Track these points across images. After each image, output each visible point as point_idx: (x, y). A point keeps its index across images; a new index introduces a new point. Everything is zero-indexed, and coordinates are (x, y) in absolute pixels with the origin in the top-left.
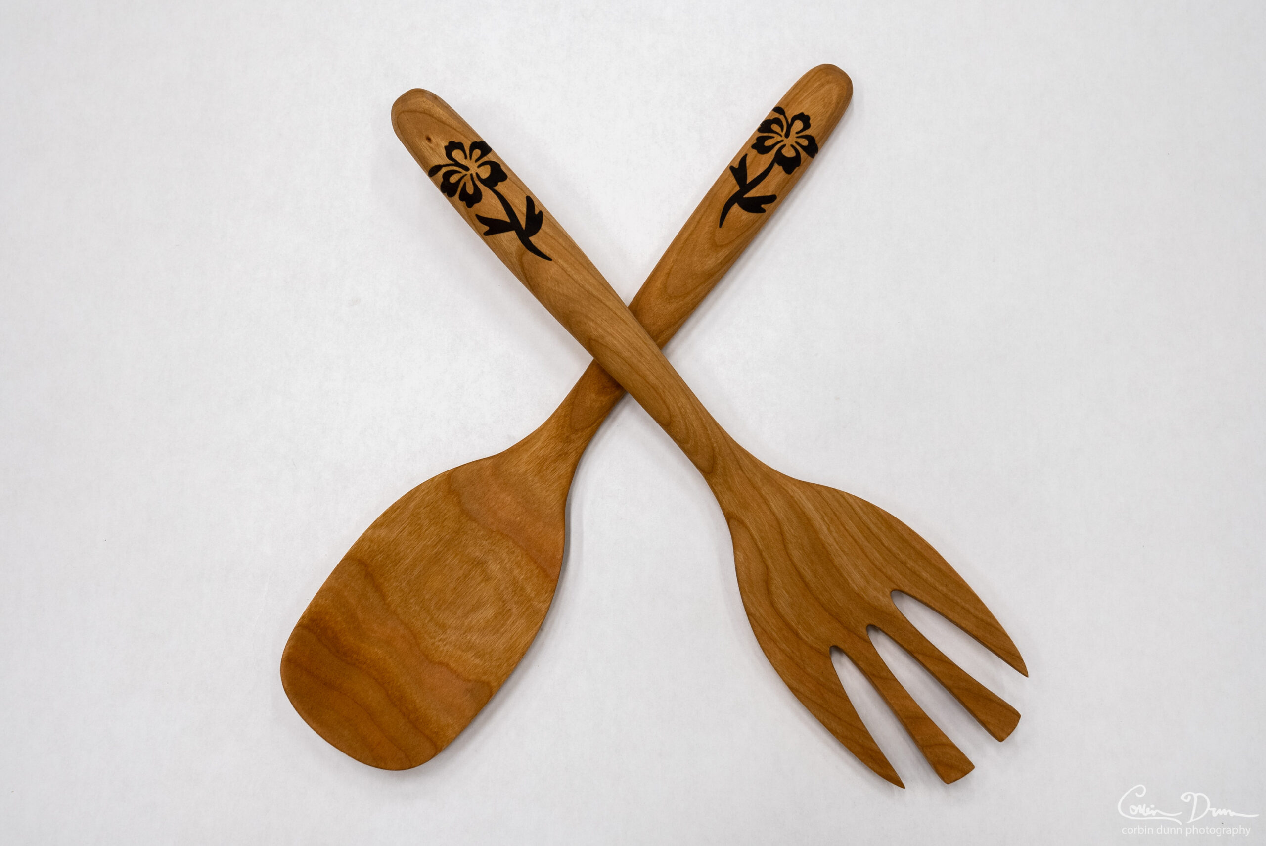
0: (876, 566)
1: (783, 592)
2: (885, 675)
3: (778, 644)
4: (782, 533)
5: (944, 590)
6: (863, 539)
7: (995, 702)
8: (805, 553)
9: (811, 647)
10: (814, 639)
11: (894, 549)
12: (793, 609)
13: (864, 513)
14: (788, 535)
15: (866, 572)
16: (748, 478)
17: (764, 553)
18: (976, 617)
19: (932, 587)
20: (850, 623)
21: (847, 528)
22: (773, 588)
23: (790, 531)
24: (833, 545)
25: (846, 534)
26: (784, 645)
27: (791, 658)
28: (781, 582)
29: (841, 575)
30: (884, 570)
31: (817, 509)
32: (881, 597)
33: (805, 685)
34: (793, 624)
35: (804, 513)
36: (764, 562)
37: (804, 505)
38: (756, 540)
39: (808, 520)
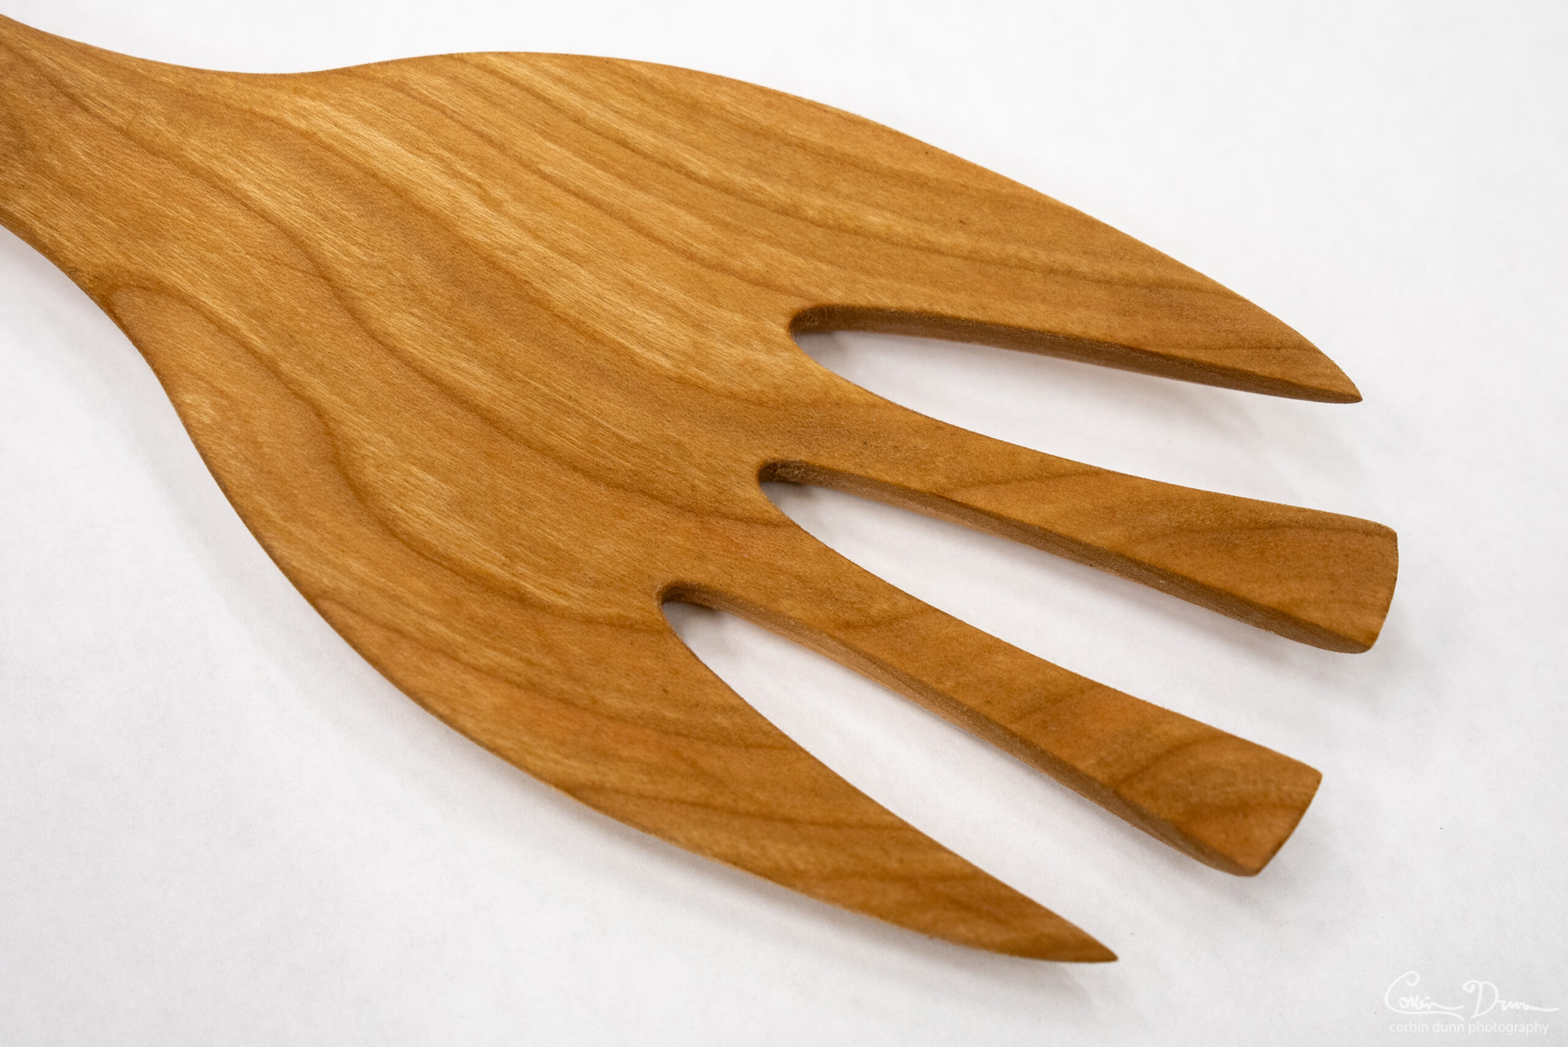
0: (702, 262)
1: (411, 474)
2: (885, 606)
3: (465, 657)
4: (322, 273)
5: (962, 240)
6: (619, 186)
7: (1290, 527)
8: (435, 309)
9: (588, 621)
10: (590, 590)
11: (738, 178)
12: (471, 518)
13: (585, 94)
14: (347, 270)
15: (675, 294)
16: (119, 129)
17: (285, 367)
18: (1107, 282)
19: (917, 248)
20: (693, 488)
21: (548, 169)
22: (371, 474)
23: (348, 254)
24: (522, 248)
25: (553, 191)
26: (490, 653)
27: (532, 687)
28: (389, 442)
29: (594, 338)
30: (736, 264)
31: (416, 146)
32: (762, 358)
33: (620, 758)
34: (495, 569)
35: (375, 176)
36: (297, 393)
37: (364, 146)
38: (236, 329)
39: (400, 192)
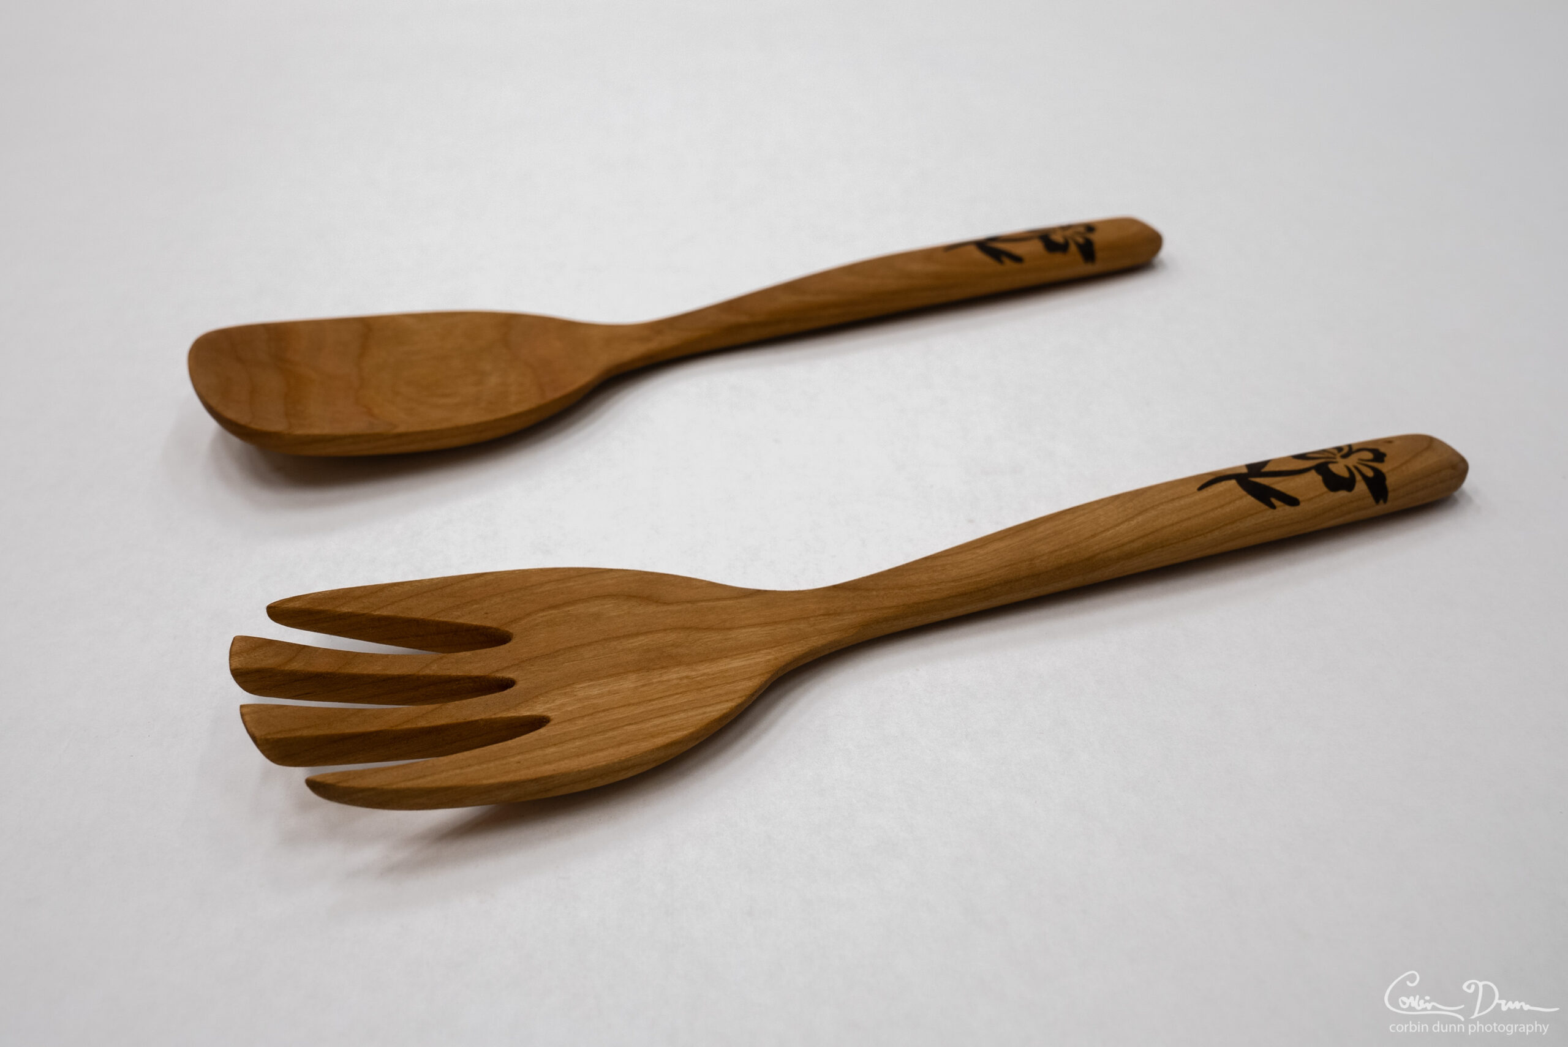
0: (598, 712)
1: (622, 611)
4: (709, 629)
6: (650, 708)
8: (667, 647)
9: (527, 615)
10: (536, 622)
12: (592, 614)
14: (703, 634)
17: (689, 605)
20: (533, 665)
21: (676, 696)
22: (633, 602)
23: (707, 638)
24: (661, 676)
26: (549, 589)
28: (638, 613)
29: (610, 676)
30: (586, 718)
31: (725, 671)
35: (726, 657)
36: (678, 603)
37: (738, 660)
38: (714, 602)
39: (713, 660)
